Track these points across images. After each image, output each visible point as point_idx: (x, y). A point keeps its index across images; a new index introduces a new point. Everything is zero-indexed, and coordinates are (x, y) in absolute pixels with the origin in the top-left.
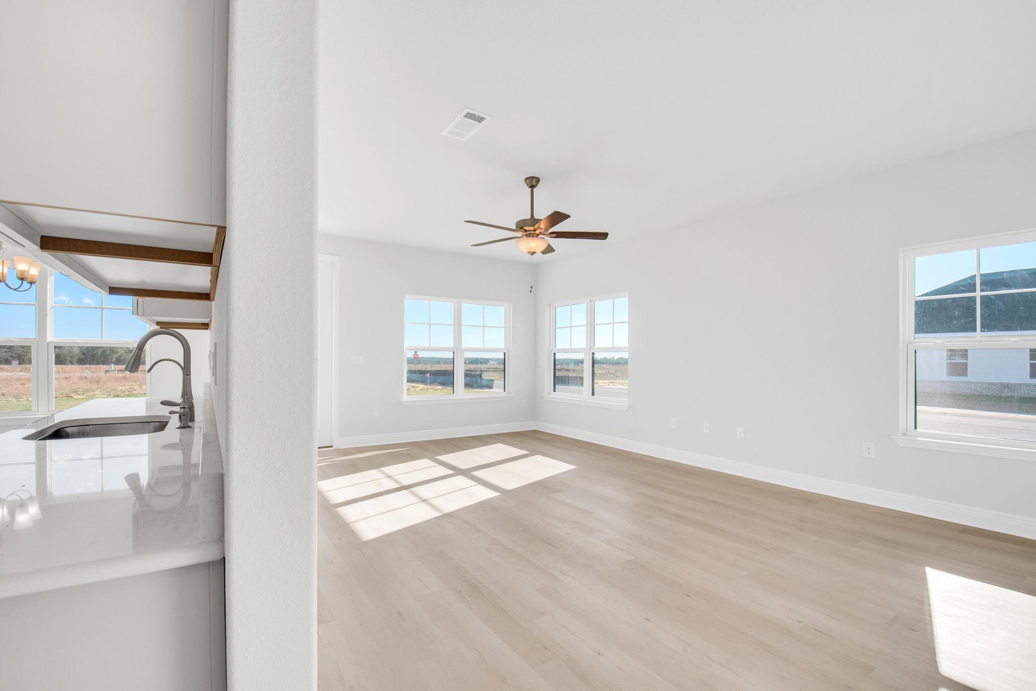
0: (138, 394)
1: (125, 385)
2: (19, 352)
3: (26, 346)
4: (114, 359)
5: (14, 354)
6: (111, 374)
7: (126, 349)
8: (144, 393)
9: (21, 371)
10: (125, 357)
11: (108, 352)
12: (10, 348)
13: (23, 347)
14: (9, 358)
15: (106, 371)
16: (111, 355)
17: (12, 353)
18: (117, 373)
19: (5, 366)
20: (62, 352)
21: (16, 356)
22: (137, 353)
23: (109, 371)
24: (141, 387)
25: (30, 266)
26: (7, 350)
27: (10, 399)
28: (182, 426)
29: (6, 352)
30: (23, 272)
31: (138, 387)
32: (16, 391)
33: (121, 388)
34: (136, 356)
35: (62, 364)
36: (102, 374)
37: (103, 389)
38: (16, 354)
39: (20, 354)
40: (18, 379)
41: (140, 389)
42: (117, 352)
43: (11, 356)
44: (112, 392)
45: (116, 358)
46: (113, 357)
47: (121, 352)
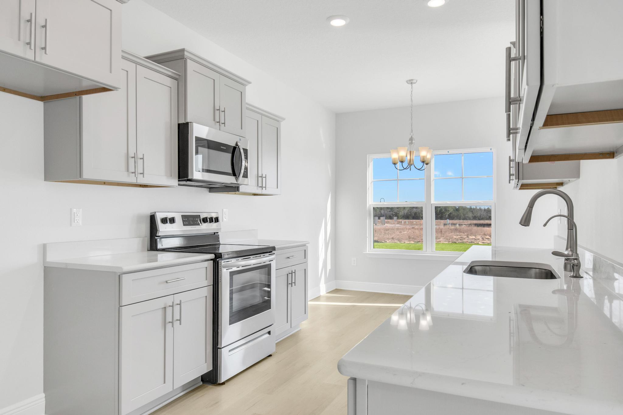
0: (467, 242)
1: (457, 235)
2: (396, 211)
3: (399, 207)
4: (447, 216)
5: (393, 213)
6: (447, 227)
7: (454, 208)
8: (471, 242)
9: (398, 223)
10: (454, 214)
11: (443, 210)
12: (392, 208)
13: (398, 208)
14: (391, 215)
15: (445, 225)
16: (445, 213)
17: (392, 212)
18: (451, 226)
19: (390, 220)
20: (417, 211)
21: (395, 214)
22: (529, 210)
23: (446, 224)
24: (468, 237)
25: (427, 152)
26: (390, 210)
27: (396, 241)
28: (575, 275)
29: (390, 211)
30: (424, 157)
31: (466, 237)
32: (398, 236)
33: (455, 237)
34: (528, 212)
35: (418, 219)
36: (442, 227)
37: (444, 237)
38: (394, 213)
39: (396, 213)
40: (398, 229)
41: (467, 238)
42: (449, 210)
43: (392, 214)
44: (451, 240)
45: (448, 215)
46: (446, 214)
47: (451, 211)
